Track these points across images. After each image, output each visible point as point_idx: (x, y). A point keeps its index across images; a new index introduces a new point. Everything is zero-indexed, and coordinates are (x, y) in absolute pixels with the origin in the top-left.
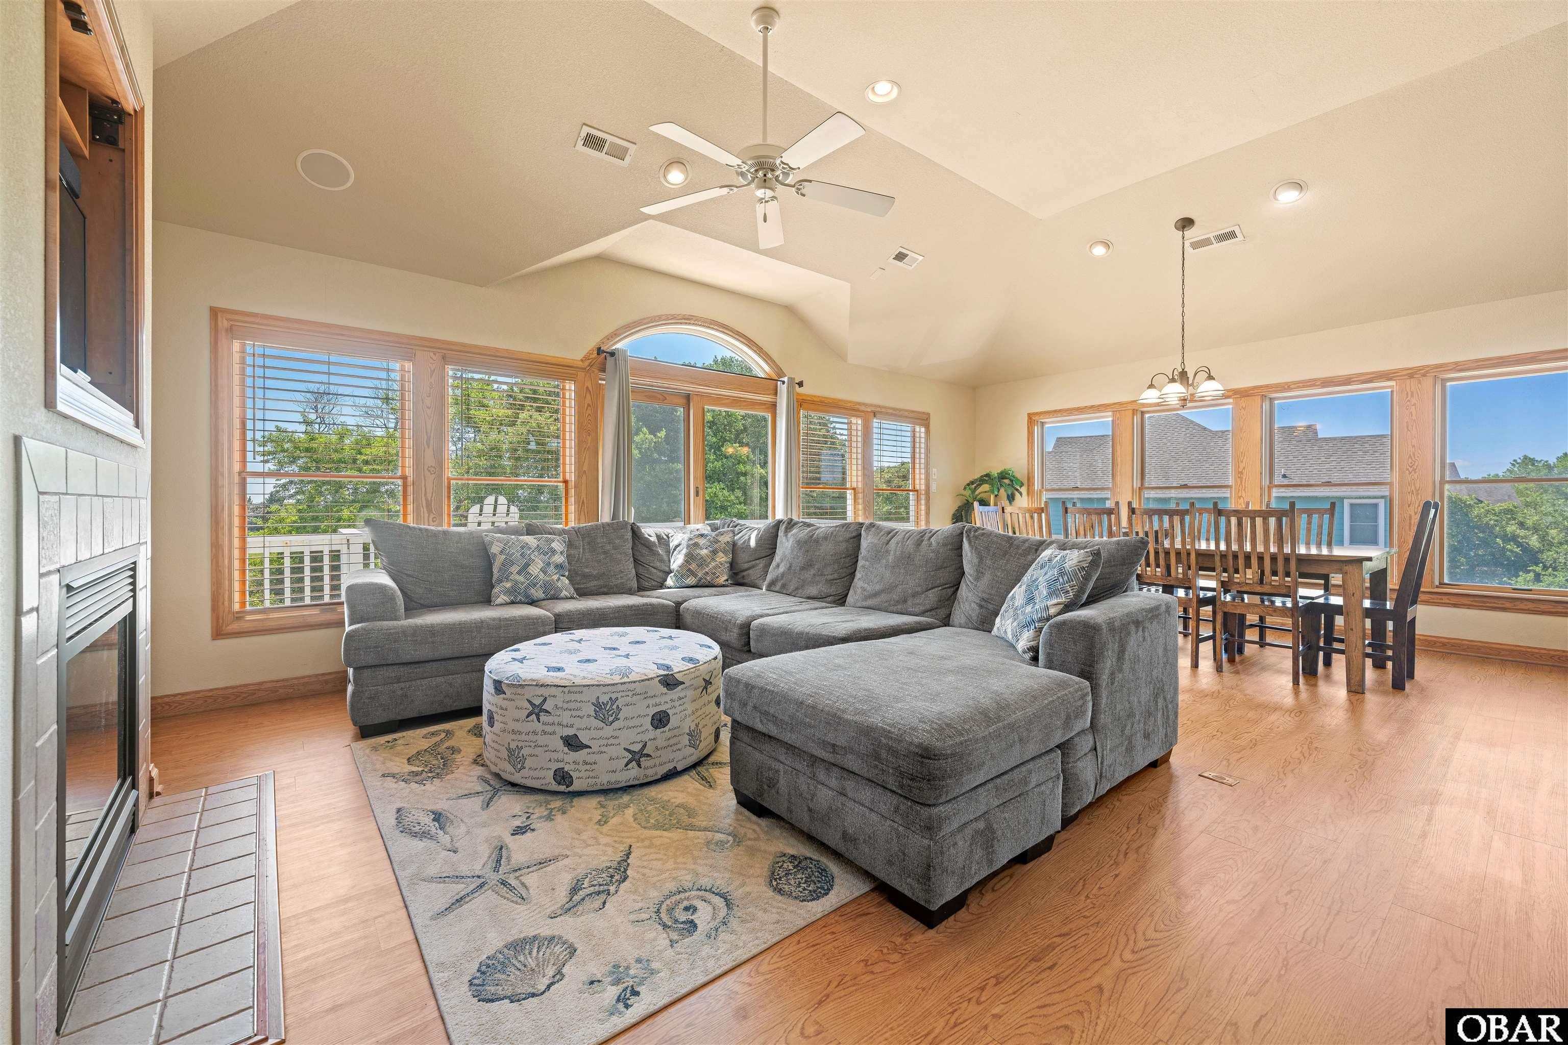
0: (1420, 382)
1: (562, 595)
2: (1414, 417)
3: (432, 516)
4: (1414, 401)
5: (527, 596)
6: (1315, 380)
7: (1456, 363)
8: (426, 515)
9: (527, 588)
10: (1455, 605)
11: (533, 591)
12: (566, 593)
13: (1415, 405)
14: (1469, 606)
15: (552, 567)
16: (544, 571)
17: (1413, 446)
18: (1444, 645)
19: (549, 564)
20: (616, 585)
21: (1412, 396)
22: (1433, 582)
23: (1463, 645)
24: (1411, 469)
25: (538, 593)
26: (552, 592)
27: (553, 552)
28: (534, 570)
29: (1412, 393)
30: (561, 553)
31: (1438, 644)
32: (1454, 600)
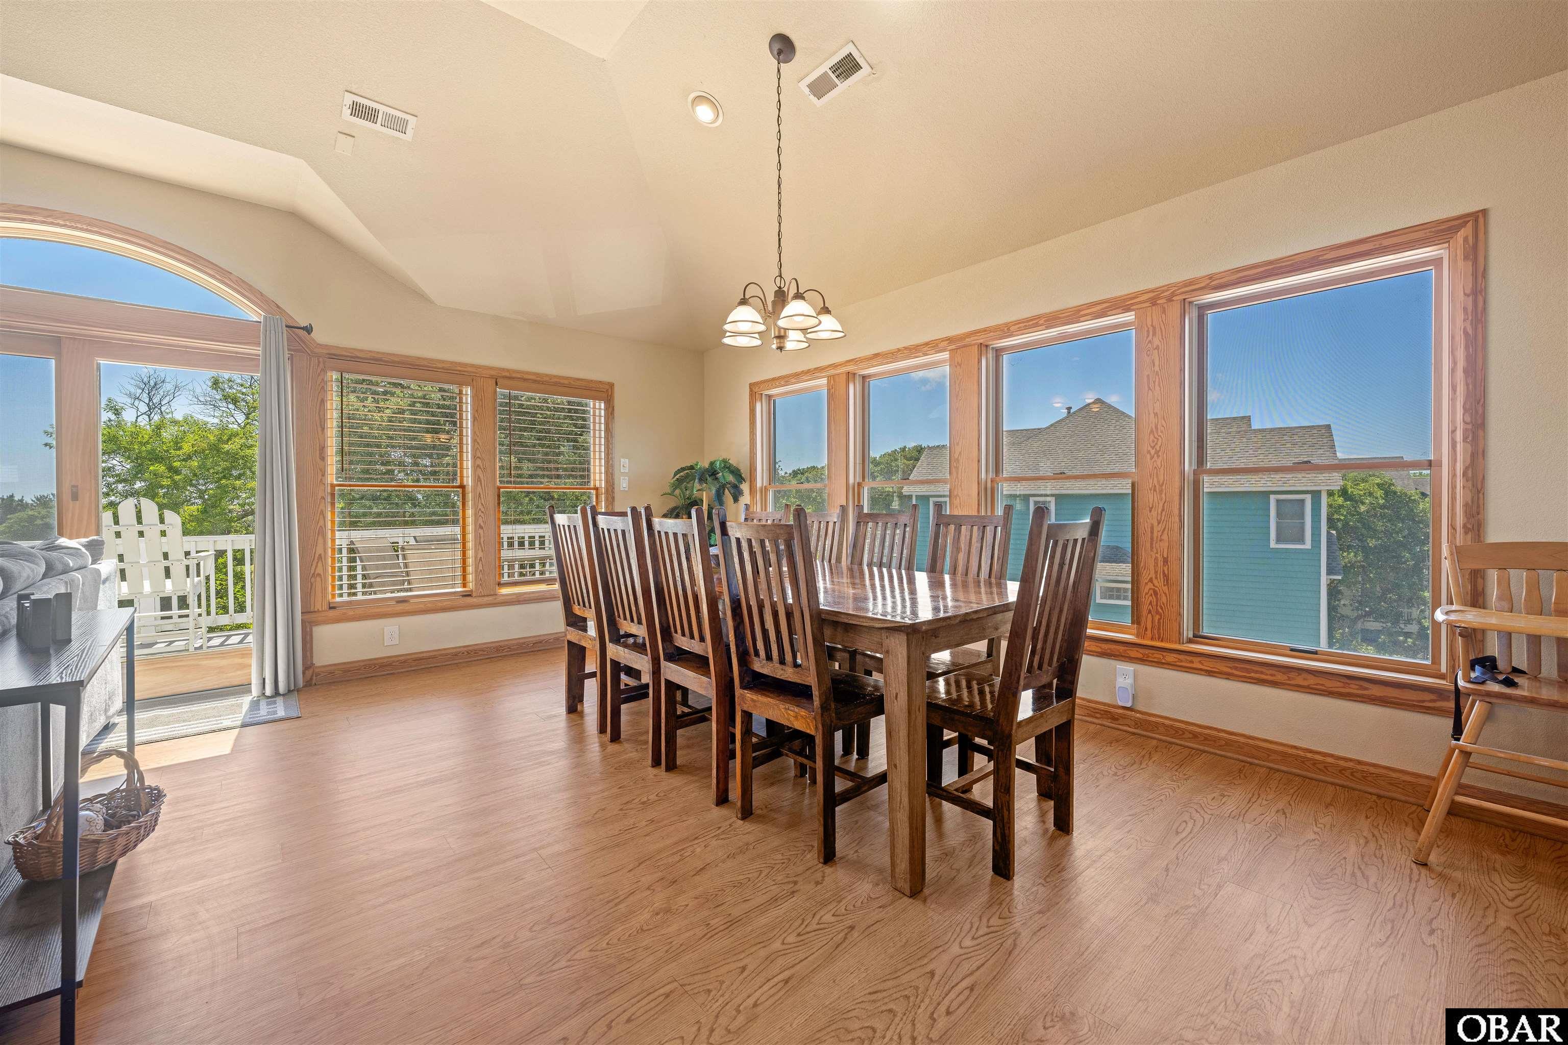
0: (1164, 312)
2: (1157, 368)
4: (1156, 342)
6: (1039, 317)
7: (1211, 277)
10: (1210, 673)
13: (1157, 348)
14: (1228, 676)
17: (1156, 414)
18: (1195, 736)
21: (1154, 334)
22: (1180, 633)
23: (1220, 739)
24: (1153, 452)
29: (1154, 328)
31: (1187, 735)
32: (1209, 665)
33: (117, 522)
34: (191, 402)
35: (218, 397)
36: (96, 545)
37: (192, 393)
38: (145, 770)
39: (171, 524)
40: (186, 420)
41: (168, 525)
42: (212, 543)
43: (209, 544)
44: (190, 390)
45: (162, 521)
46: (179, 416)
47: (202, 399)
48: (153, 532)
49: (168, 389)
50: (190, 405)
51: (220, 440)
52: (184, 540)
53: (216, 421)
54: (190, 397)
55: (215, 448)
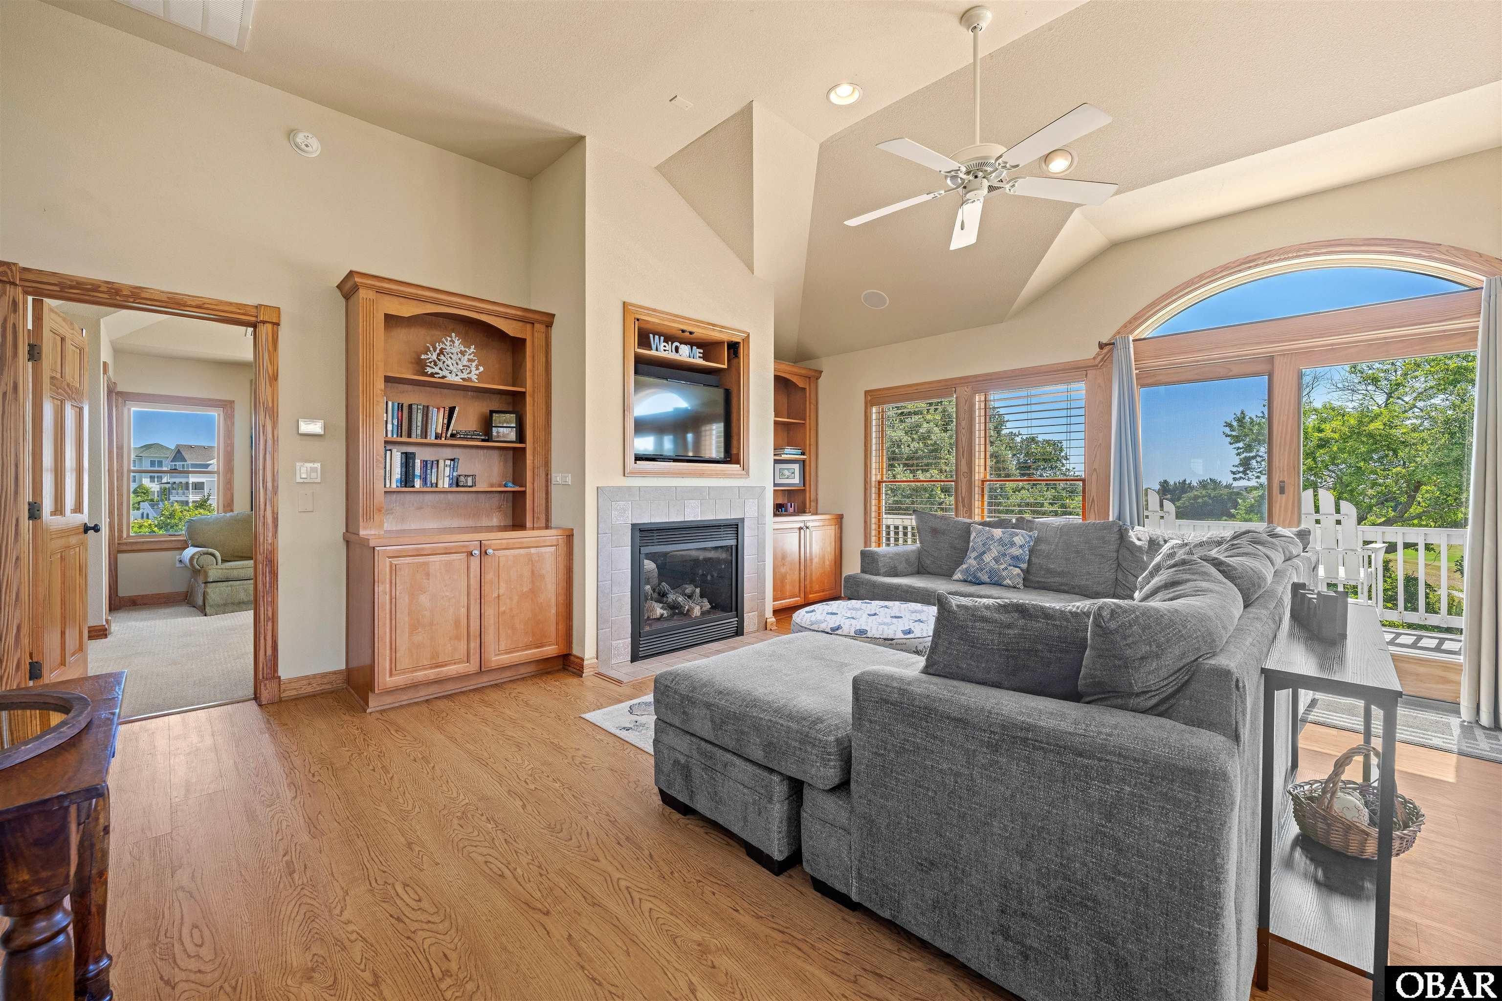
1: (1005, 583)
3: (965, 509)
5: (975, 577)
8: (962, 508)
9: (975, 571)
11: (979, 574)
12: (1009, 582)
15: (1008, 558)
16: (996, 560)
19: (1004, 555)
20: (1079, 587)
25: (985, 578)
26: (996, 579)
27: (1013, 544)
28: (987, 558)
30: (1021, 547)
33: (1317, 511)
34: (1330, 390)
35: (1356, 381)
36: (1303, 535)
37: (1330, 381)
38: (1398, 770)
39: (1347, 515)
40: (1325, 407)
41: (1343, 515)
42: (1380, 534)
43: (1381, 535)
44: (1328, 379)
45: (1338, 511)
46: (1318, 405)
47: (1340, 385)
48: (1329, 521)
49: (1307, 381)
50: (1329, 393)
51: (1360, 422)
52: (1358, 529)
53: (1356, 404)
54: (1328, 385)
55: (1356, 433)
